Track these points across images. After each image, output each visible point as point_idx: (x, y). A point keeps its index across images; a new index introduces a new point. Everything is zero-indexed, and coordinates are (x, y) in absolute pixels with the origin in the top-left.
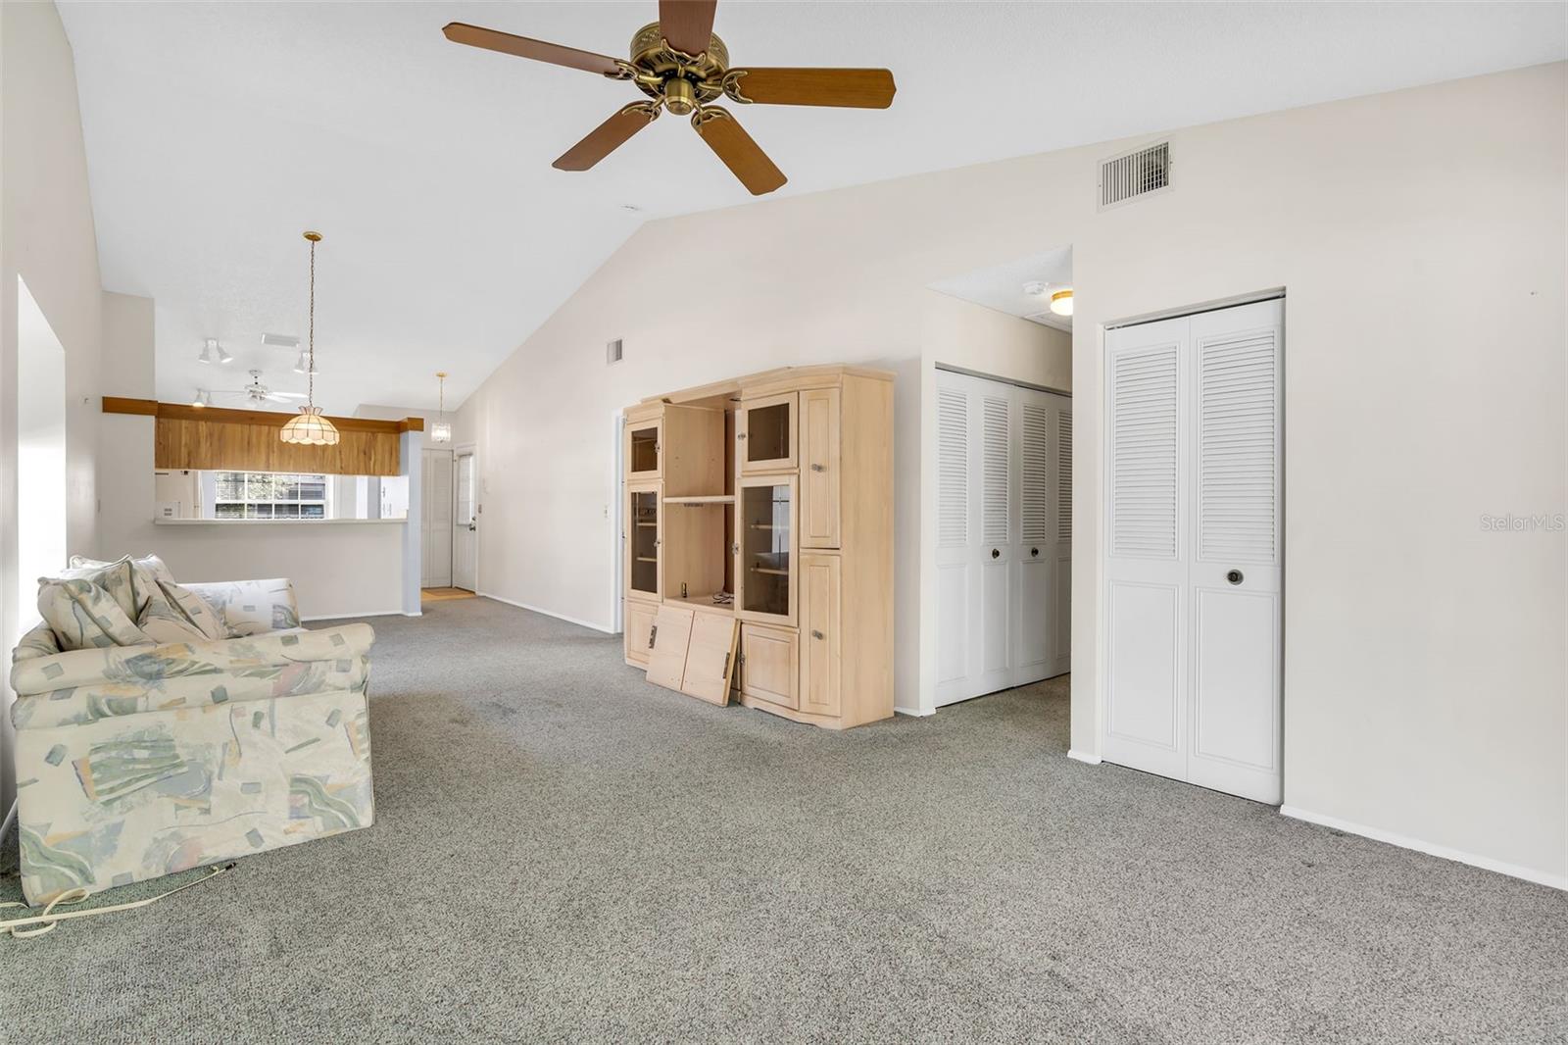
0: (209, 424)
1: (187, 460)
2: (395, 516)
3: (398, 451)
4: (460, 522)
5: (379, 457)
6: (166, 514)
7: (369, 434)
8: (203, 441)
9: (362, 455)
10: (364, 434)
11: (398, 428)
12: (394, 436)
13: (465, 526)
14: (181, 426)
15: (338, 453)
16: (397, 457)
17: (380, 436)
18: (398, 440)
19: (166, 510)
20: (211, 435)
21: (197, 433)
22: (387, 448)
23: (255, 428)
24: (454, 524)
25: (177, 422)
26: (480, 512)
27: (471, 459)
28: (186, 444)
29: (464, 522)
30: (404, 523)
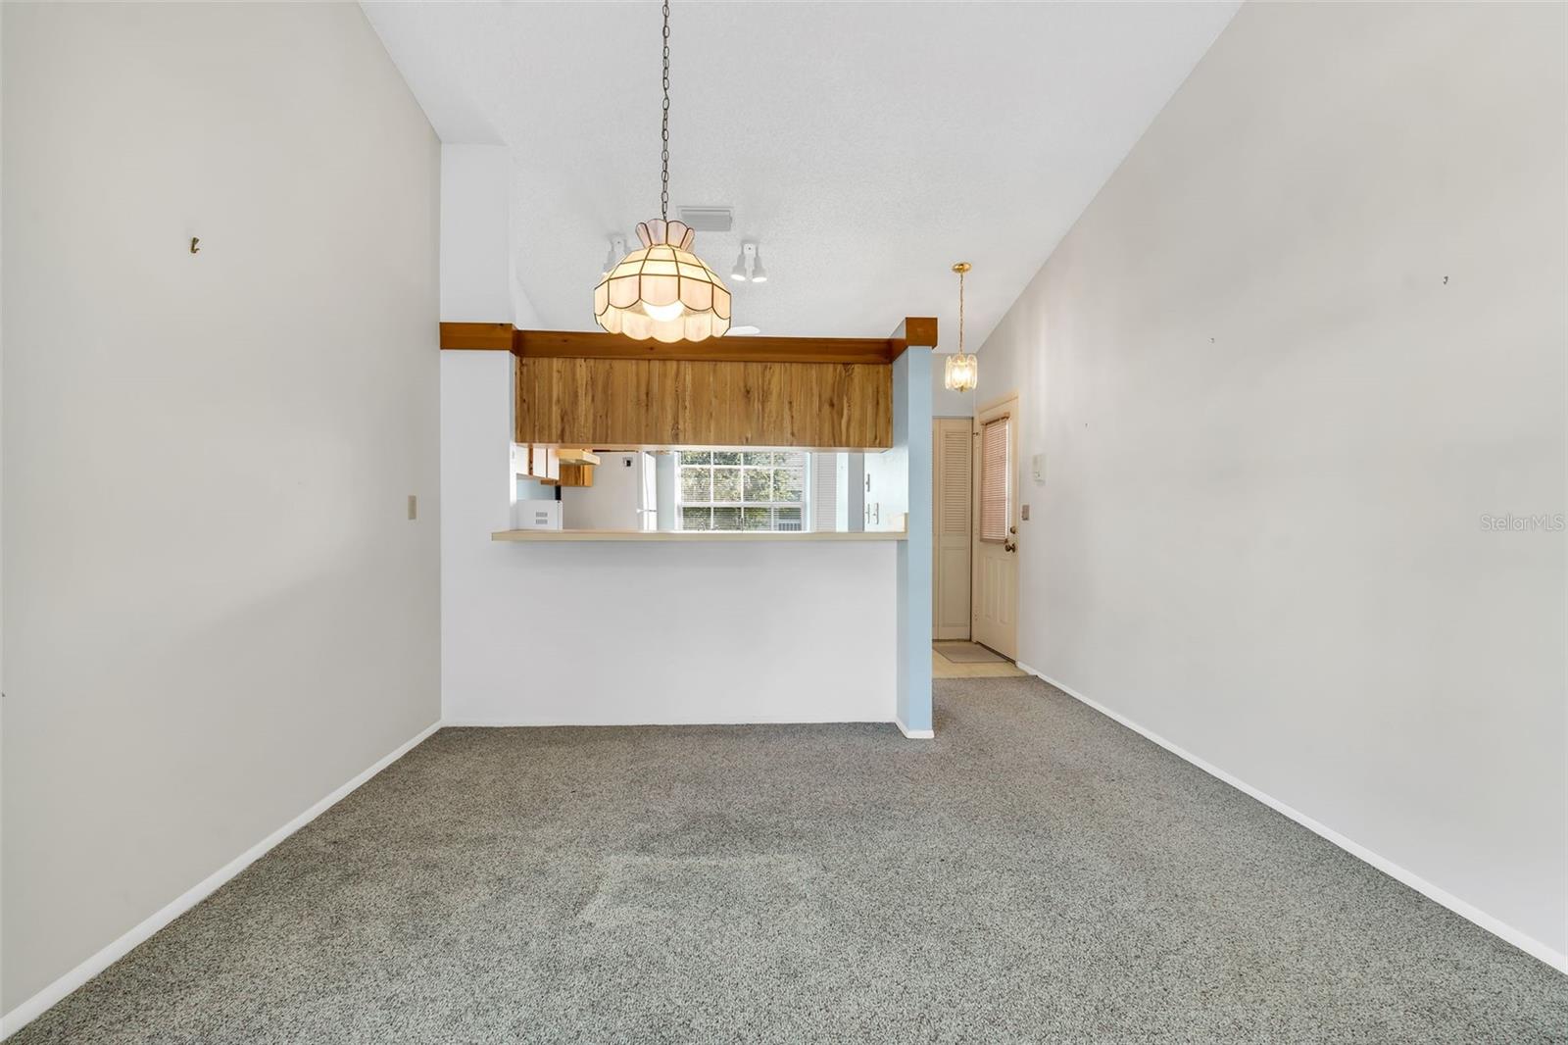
0: (591, 362)
1: (559, 427)
2: (883, 528)
3: (888, 397)
4: (987, 535)
5: (857, 414)
6: (538, 522)
7: (840, 367)
8: (581, 392)
9: (826, 408)
10: (831, 367)
11: (886, 352)
12: (881, 368)
13: (997, 542)
14: (550, 368)
15: (787, 406)
16: (888, 410)
17: (858, 369)
18: (889, 376)
19: (538, 514)
20: (593, 381)
21: (574, 379)
22: (870, 391)
23: (656, 365)
24: (976, 538)
25: (545, 361)
26: (1026, 519)
27: (1008, 427)
28: (558, 401)
29: (994, 536)
30: (902, 542)
